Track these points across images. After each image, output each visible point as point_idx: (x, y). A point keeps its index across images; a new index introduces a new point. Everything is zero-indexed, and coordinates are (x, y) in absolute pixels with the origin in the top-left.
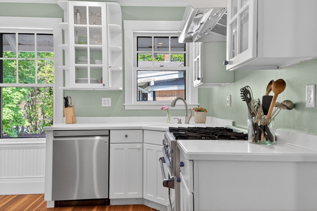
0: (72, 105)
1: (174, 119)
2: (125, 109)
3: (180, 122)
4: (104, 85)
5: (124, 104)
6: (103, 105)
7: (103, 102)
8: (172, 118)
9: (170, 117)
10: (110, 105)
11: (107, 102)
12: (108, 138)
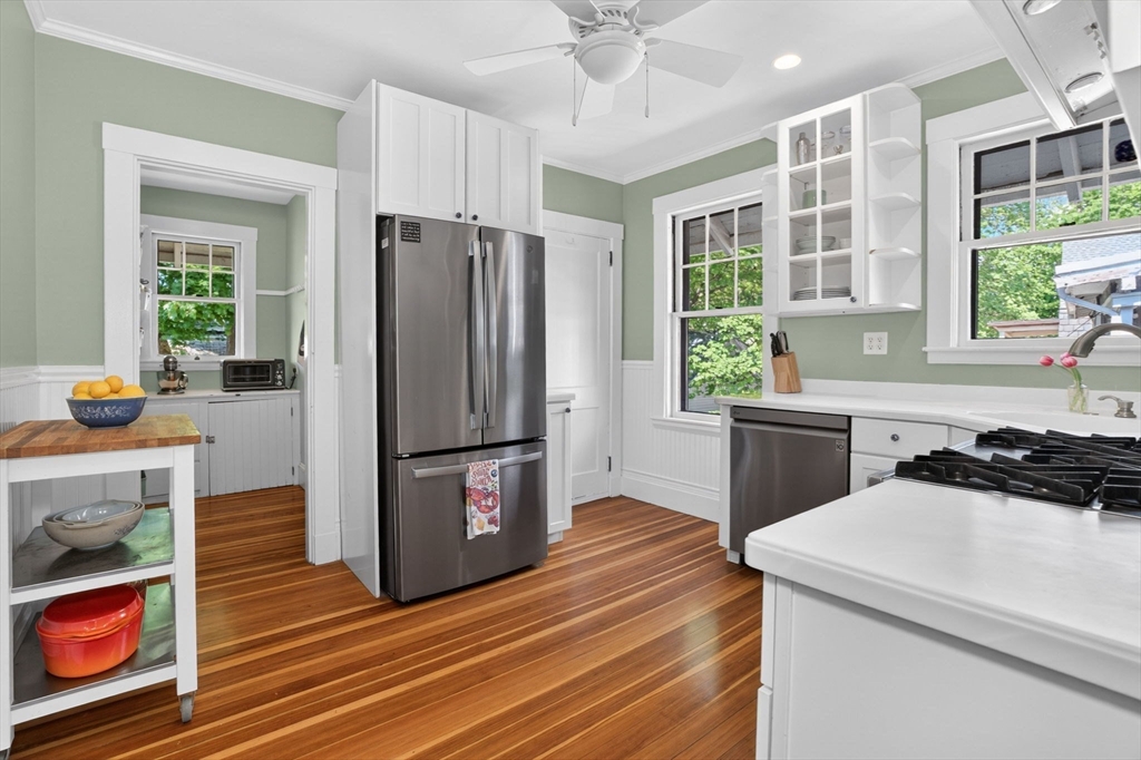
0: (790, 350)
1: (1102, 399)
2: (929, 362)
3: (1129, 410)
4: (853, 300)
5: (924, 349)
6: (867, 351)
7: (866, 343)
8: (1093, 395)
9: (1085, 391)
10: (884, 351)
11: (876, 344)
12: (845, 436)
